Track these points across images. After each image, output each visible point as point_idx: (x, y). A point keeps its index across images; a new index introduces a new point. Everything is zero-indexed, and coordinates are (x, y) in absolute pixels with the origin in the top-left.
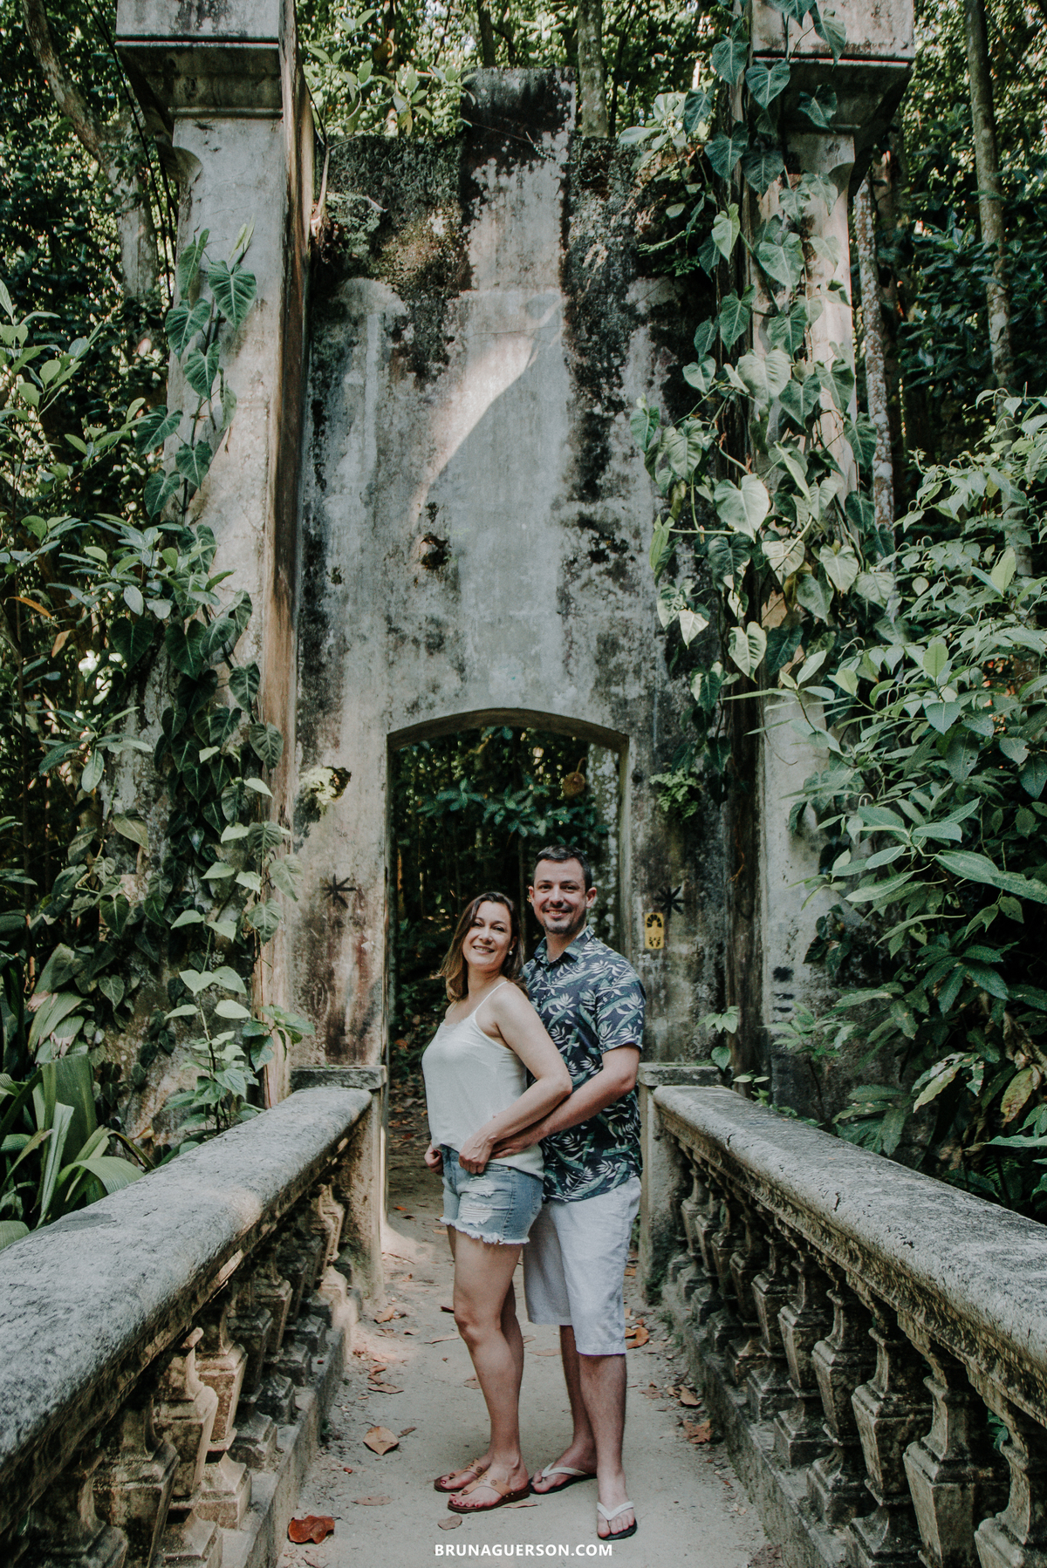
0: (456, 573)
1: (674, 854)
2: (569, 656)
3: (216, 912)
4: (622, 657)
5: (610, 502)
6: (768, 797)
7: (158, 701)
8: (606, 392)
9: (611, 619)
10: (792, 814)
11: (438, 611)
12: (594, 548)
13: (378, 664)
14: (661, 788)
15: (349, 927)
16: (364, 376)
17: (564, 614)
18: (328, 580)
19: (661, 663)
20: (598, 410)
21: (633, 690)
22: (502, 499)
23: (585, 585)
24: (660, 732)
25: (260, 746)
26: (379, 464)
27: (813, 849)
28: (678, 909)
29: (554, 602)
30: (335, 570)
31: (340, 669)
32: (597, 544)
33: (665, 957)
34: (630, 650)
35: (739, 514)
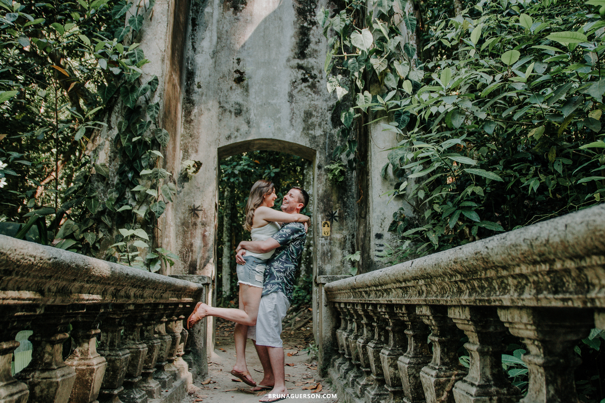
0: (247, 86)
1: (334, 198)
2: (293, 118)
3: (138, 207)
4: (314, 119)
5: (310, 59)
6: (372, 163)
7: (117, 119)
8: (309, 18)
9: (309, 105)
10: (382, 170)
11: (240, 100)
12: (303, 77)
13: (215, 120)
14: (329, 171)
15: (199, 225)
16: (213, 9)
17: (291, 102)
18: (195, 88)
19: (329, 121)
20: (306, 24)
21: (318, 132)
22: (267, 57)
23: (300, 91)
24: (329, 149)
25: (159, 137)
26: (218, 43)
27: (391, 185)
28: (336, 220)
29: (287, 97)
30: (198, 83)
31: (199, 122)
32: (304, 75)
33: (330, 240)
34: (317, 117)
35: (361, 43)
